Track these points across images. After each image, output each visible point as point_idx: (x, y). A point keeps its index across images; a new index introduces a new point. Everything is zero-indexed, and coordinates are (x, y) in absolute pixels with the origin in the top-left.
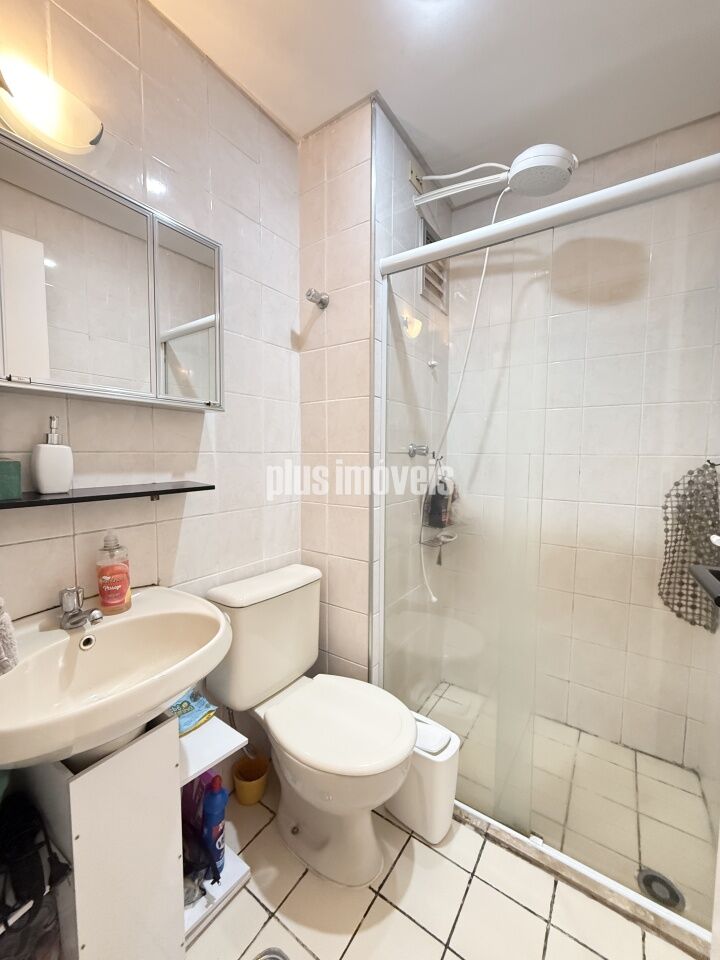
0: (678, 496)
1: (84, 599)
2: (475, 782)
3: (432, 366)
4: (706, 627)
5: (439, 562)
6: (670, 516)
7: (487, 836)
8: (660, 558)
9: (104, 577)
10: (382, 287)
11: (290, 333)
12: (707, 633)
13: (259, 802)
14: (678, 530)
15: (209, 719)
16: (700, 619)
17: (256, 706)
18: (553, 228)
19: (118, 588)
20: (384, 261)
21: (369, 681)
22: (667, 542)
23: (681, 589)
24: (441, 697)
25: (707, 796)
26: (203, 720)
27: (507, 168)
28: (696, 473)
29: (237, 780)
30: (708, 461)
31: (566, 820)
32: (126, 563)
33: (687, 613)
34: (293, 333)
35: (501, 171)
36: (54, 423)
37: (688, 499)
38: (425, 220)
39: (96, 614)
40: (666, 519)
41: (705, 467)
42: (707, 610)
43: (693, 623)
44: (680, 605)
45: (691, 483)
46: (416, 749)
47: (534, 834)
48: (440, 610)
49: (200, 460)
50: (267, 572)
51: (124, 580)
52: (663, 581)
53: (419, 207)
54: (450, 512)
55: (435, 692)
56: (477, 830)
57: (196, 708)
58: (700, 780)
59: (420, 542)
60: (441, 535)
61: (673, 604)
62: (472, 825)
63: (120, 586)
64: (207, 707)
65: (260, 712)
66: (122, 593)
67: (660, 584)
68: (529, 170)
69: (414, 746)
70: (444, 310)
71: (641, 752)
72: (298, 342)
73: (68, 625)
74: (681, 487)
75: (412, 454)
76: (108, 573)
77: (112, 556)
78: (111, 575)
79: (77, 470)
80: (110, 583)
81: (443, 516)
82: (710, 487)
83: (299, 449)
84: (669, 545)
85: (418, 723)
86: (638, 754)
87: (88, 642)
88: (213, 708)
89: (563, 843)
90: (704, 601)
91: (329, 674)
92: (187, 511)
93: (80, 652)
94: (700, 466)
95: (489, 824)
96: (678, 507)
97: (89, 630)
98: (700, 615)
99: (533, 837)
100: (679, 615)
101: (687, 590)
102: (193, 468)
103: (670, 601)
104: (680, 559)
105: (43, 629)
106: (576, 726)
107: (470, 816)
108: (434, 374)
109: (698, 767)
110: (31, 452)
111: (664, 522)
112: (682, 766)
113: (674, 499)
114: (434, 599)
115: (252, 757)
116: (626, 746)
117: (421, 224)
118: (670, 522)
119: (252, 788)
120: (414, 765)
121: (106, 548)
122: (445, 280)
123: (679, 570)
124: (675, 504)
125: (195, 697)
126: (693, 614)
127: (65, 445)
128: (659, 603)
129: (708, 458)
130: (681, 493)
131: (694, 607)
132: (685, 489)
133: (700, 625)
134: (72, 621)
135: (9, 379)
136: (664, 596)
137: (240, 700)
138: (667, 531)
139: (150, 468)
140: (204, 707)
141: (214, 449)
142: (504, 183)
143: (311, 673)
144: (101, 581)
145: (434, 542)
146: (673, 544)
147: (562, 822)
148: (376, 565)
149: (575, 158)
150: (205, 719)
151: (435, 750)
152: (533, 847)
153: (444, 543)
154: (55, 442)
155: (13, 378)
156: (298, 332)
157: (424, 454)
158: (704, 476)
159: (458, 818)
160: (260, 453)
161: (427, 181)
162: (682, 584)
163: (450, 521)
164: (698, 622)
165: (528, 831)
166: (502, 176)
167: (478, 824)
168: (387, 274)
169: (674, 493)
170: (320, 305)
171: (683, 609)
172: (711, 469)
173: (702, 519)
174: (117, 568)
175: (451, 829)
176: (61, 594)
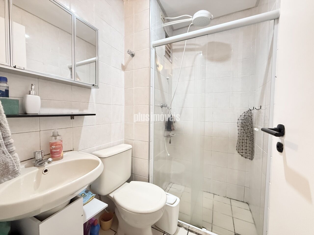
0: (241, 119)
1: (44, 155)
2: (184, 214)
3: (168, 79)
4: (250, 159)
5: (170, 143)
6: (239, 125)
7: (189, 230)
8: (237, 139)
9: (52, 147)
10: (153, 51)
11: (121, 64)
12: (250, 160)
13: (110, 229)
14: (241, 130)
15: (93, 199)
16: (248, 157)
17: (110, 193)
18: (207, 34)
19: (58, 150)
20: (154, 42)
21: (149, 182)
22: (238, 133)
23: (242, 148)
24: (170, 187)
25: (251, 210)
26: (90, 200)
27: (192, 17)
28: (246, 113)
29: (102, 221)
30: (249, 109)
31: (212, 223)
32: (62, 141)
33: (244, 155)
34: (122, 65)
35: (190, 18)
36: (33, 87)
37: (244, 120)
38: (165, 32)
39: (50, 159)
40: (238, 126)
41: (249, 111)
42: (250, 154)
43: (246, 158)
44: (242, 153)
45: (245, 115)
46: (166, 204)
47: (203, 227)
48: (170, 158)
49: (89, 106)
50: (113, 146)
51: (61, 148)
52: (237, 145)
53: (164, 27)
54: (174, 126)
55: (169, 186)
56: (185, 228)
57: (88, 196)
58: (249, 205)
59: (164, 136)
60: (171, 133)
61: (240, 152)
62: (184, 227)
63: (59, 150)
64: (92, 195)
65: (111, 195)
66: (59, 153)
67: (237, 146)
68: (199, 17)
69: (166, 203)
70: (171, 61)
71: (232, 199)
72: (124, 68)
73: (38, 165)
74: (242, 117)
75: (162, 107)
76: (54, 145)
77: (56, 139)
78: (55, 146)
79: (42, 106)
80: (55, 149)
81: (172, 127)
82: (250, 116)
83: (124, 104)
84: (239, 134)
85: (167, 195)
86: (231, 200)
87: (46, 171)
88: (94, 195)
89: (212, 229)
90: (249, 151)
91: (134, 181)
92: (84, 124)
93: (43, 174)
94: (247, 111)
95: (189, 226)
96: (241, 123)
97: (47, 166)
98: (248, 155)
99: (203, 229)
100: (242, 156)
101: (244, 148)
102: (87, 108)
103: (239, 151)
104: (242, 138)
105: (26, 167)
106: (213, 193)
107: (183, 225)
108: (168, 81)
109: (248, 202)
110: (23, 98)
111: (238, 127)
112: (243, 202)
113: (240, 120)
114: (169, 155)
115: (108, 212)
116: (228, 198)
117: (164, 33)
118: (239, 127)
119: (107, 224)
120: (166, 209)
121: (53, 136)
122: (171, 52)
123: (242, 142)
124: (240, 122)
125: (87, 191)
126: (246, 155)
127: (37, 95)
128: (236, 152)
129: (249, 108)
130: (242, 118)
131: (246, 153)
132: (243, 117)
133: (248, 158)
134: (39, 163)
135: (15, 67)
136: (238, 150)
137: (104, 191)
138: (238, 130)
139: (71, 107)
140: (90, 195)
141: (94, 102)
142: (191, 22)
143: (128, 181)
144: (51, 148)
145: (168, 136)
146: (240, 134)
147: (211, 223)
148: (151, 143)
149: (212, 16)
150: (91, 199)
151: (172, 203)
152: (203, 232)
153: (172, 136)
154: (33, 94)
155: (16, 67)
156: (124, 64)
157: (166, 107)
158: (248, 113)
159: (179, 226)
160: (111, 105)
161: (166, 19)
162: (242, 146)
163: (173, 129)
164: (247, 157)
165: (202, 227)
166: (190, 19)
167: (186, 227)
168: (155, 46)
169: (240, 119)
170: (132, 56)
171: (243, 154)
172: (250, 111)
173: (248, 126)
174: (58, 143)
175: (177, 229)
176: (35, 153)
